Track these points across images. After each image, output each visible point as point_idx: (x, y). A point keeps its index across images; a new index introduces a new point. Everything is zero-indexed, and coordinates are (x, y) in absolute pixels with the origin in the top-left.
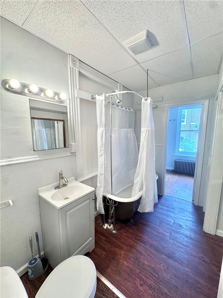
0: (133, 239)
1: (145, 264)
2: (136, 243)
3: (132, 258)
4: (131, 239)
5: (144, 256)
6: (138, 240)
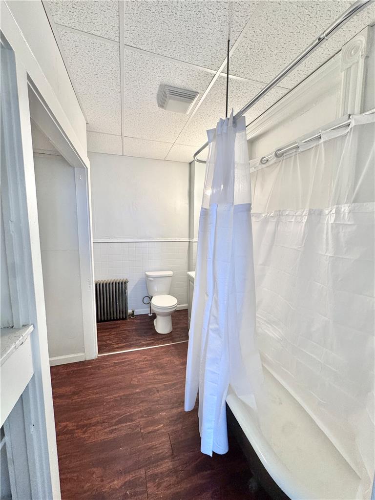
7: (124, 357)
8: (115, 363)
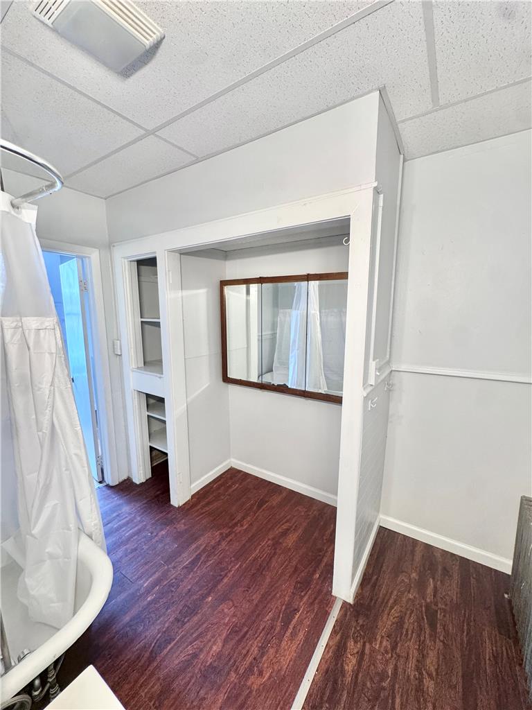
0: (142, 680)
1: (219, 651)
2: (158, 667)
3: (202, 692)
4: (141, 686)
5: (201, 650)
6: (151, 659)
7: (301, 636)
8: (297, 610)
